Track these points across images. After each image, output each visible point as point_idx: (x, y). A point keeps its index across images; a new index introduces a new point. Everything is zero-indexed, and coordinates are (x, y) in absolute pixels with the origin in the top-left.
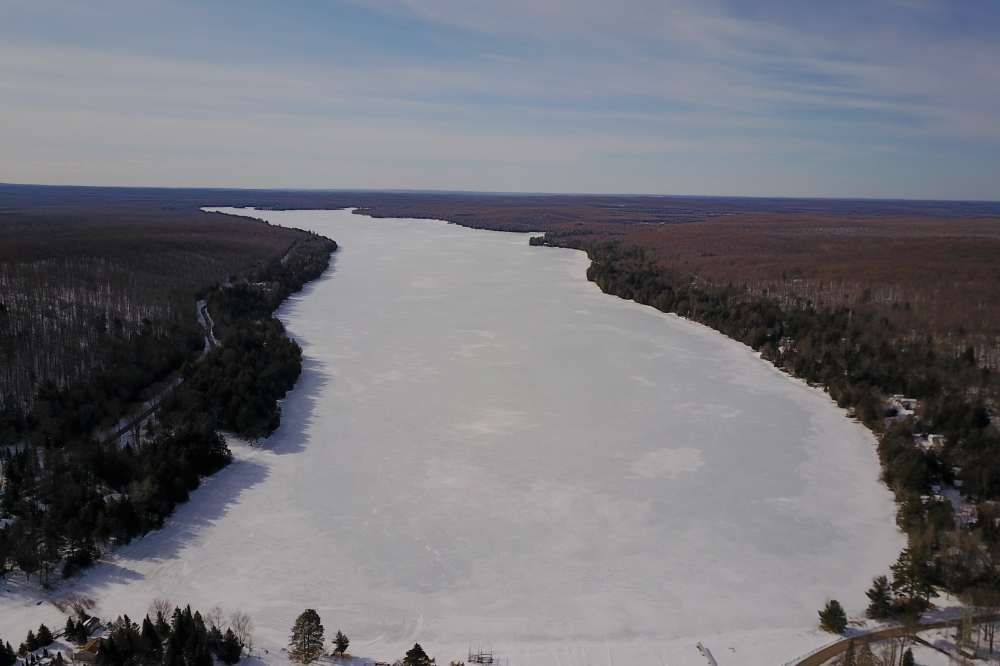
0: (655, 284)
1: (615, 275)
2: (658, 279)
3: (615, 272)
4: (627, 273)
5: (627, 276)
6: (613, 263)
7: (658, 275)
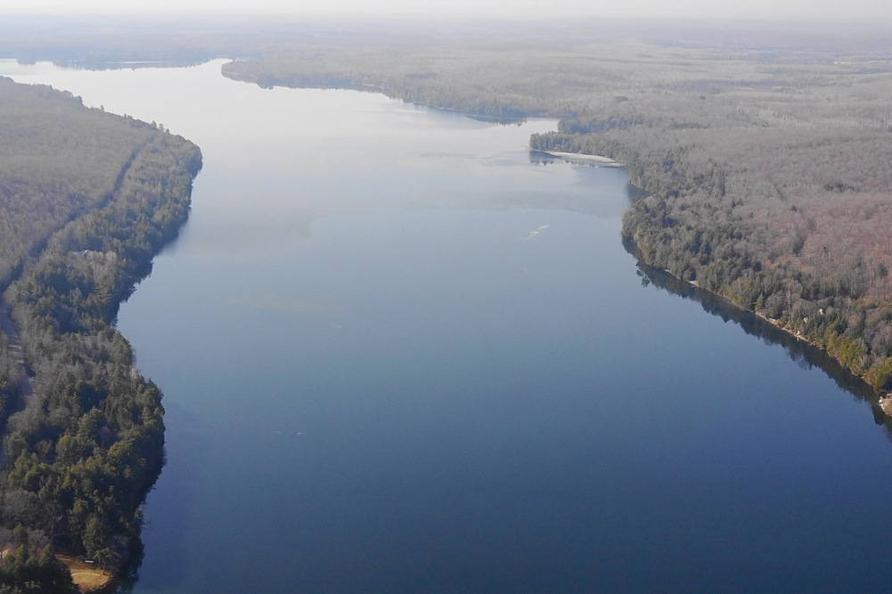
0: (734, 254)
1: (670, 231)
2: (740, 245)
3: (670, 222)
4: (689, 228)
5: (689, 237)
6: (669, 202)
7: (740, 237)
